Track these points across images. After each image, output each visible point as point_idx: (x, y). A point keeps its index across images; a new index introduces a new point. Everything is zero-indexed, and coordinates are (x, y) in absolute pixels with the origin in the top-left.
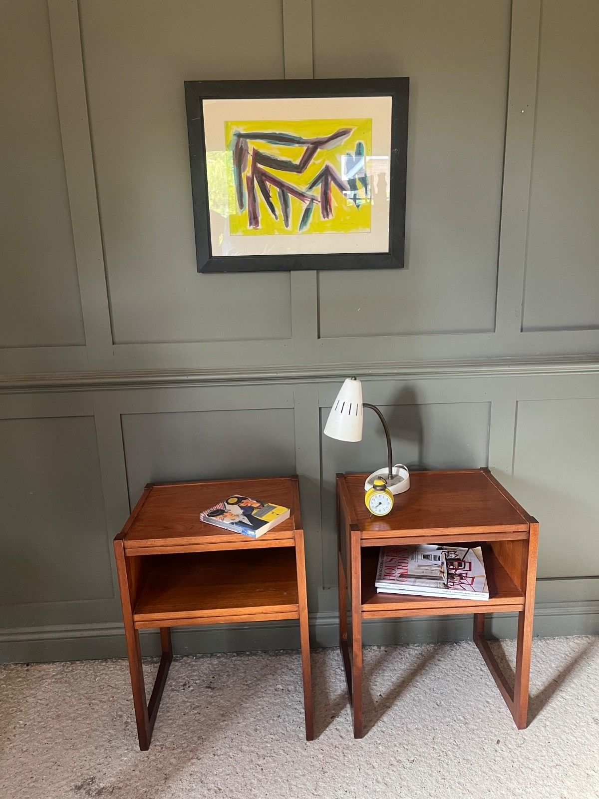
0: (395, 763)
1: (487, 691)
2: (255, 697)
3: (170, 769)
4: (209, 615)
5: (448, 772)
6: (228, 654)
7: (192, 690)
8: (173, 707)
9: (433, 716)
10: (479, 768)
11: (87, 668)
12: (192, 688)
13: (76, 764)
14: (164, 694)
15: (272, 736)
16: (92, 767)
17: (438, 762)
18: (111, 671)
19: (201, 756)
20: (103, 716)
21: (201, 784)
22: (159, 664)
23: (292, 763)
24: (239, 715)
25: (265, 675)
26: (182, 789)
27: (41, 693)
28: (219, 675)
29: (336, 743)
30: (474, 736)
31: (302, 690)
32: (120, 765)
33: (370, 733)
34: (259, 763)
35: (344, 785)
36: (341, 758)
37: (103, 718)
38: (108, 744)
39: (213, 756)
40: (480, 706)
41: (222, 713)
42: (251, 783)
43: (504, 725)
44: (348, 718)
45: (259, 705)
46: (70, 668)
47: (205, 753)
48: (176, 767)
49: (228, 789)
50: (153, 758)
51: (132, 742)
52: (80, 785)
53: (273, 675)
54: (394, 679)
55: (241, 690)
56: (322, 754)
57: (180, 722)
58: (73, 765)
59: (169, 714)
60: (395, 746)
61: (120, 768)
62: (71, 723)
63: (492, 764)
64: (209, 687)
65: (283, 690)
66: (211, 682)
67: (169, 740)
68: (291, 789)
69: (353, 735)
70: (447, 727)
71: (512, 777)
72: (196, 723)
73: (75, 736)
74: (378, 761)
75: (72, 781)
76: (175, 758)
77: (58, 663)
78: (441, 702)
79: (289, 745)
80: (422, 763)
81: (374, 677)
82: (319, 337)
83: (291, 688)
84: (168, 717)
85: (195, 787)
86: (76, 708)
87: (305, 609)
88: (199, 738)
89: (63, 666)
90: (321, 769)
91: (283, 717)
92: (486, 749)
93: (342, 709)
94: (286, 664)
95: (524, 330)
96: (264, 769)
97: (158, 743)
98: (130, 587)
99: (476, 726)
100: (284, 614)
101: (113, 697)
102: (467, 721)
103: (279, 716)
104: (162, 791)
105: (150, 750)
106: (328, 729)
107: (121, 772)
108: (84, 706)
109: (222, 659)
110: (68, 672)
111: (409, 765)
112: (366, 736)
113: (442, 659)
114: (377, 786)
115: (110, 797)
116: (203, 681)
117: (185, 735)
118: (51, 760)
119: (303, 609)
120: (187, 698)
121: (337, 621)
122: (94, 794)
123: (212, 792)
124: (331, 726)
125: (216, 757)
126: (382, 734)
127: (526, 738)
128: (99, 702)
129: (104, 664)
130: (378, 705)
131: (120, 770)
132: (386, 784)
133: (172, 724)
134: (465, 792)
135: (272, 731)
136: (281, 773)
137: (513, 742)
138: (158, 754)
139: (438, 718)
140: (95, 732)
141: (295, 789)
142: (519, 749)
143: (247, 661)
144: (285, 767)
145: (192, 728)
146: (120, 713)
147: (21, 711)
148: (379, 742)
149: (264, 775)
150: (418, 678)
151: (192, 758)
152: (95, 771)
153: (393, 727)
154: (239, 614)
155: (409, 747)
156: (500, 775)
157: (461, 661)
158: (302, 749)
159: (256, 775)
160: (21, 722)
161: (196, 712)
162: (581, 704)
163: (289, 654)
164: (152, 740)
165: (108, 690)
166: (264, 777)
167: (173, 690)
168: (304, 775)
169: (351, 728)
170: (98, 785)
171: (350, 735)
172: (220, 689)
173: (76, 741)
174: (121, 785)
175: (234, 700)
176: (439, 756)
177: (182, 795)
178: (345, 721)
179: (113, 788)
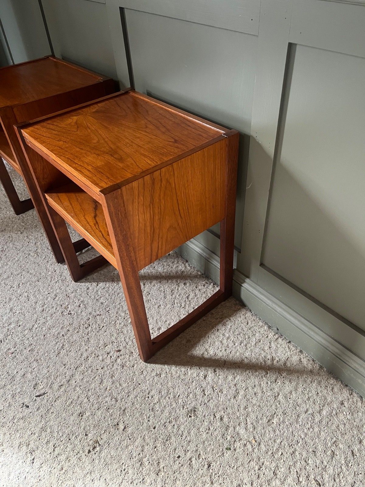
0: (64, 306)
3: (9, 229)
19: (24, 233)
21: (5, 243)
23: (38, 265)
29: (65, 274)
33: (82, 284)
34: (31, 254)
36: (53, 282)
39: (26, 236)
42: (14, 259)
47: (27, 233)
50: (14, 220)
56: (52, 272)
60: (79, 300)
68: (18, 274)
76: (18, 226)
79: (51, 257)
80: (71, 319)
90: (39, 278)
92: (106, 347)
96: (27, 258)
105: (18, 216)
112: (79, 283)
113: (188, 285)
126: (86, 289)
136: (28, 265)
137: (125, 360)
138: (17, 219)
144: (33, 264)
148: (78, 291)
149: (23, 260)
151: (20, 231)
153: (95, 291)
155: (82, 307)
159: (21, 257)
168: (31, 274)
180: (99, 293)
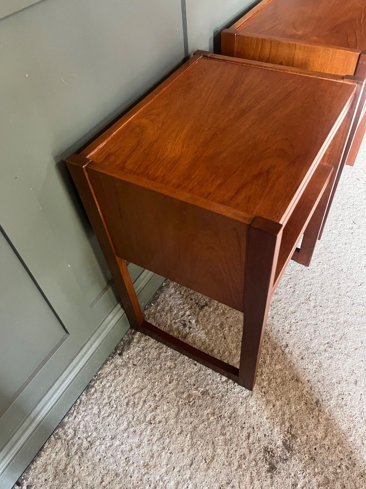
0: (351, 231)
3: (287, 373)
7: (197, 321)
11: (84, 411)
12: (193, 321)
13: (235, 464)
15: (289, 286)
16: (248, 446)
18: (110, 386)
19: (284, 343)
21: (317, 355)
26: (316, 371)
37: (181, 415)
38: (224, 420)
39: (288, 334)
42: (332, 319)
46: (71, 431)
47: (283, 339)
48: (288, 367)
49: (331, 337)
50: (265, 383)
52: (268, 466)
56: (323, 264)
57: (232, 345)
58: (236, 468)
59: (216, 351)
60: (337, 224)
61: (265, 417)
62: (166, 453)
64: (202, 307)
66: (198, 304)
73: (191, 452)
74: (345, 238)
75: (259, 473)
76: (275, 365)
77: (47, 444)
79: (304, 280)
85: (318, 361)
86: (146, 440)
89: (59, 439)
92: (361, 187)
96: (321, 305)
101: (155, 395)
104: (311, 389)
107: (270, 419)
108: (148, 432)
110: (74, 436)
111: (356, 225)
115: (299, 439)
116: (190, 308)
120: (203, 329)
122: (288, 455)
123: (329, 349)
125: (291, 332)
128: (153, 413)
131: (267, 419)
133: (230, 353)
137: (361, 174)
138: (263, 377)
140: (198, 429)
144: (325, 291)
152: (257, 444)
158: (313, 273)
166: (329, 308)
170: (278, 447)
173: (199, 454)
174: (287, 425)
177: (322, 374)
179: (288, 432)
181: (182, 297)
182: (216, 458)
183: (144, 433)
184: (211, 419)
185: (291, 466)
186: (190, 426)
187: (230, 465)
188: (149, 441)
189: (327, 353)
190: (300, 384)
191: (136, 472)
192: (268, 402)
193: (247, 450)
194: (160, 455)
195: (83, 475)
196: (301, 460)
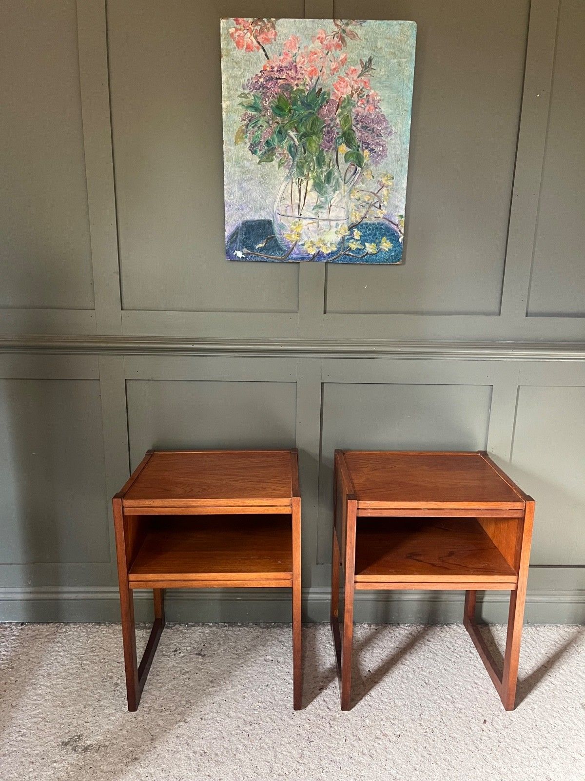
0: (381, 736)
1: (476, 673)
2: (244, 666)
3: (158, 730)
4: (203, 579)
5: (434, 748)
6: (220, 624)
7: (183, 657)
8: (163, 671)
9: (421, 693)
10: (466, 746)
11: (80, 630)
12: (182, 654)
13: (64, 721)
14: (155, 659)
15: (260, 704)
16: (80, 724)
17: (424, 738)
18: (104, 634)
19: (189, 720)
20: (93, 676)
21: (187, 747)
22: (151, 630)
23: (278, 731)
24: (228, 682)
25: (255, 645)
26: (168, 750)
27: (33, 651)
28: (210, 643)
29: (323, 714)
30: (460, 715)
31: (291, 662)
32: (108, 724)
33: (357, 707)
34: (246, 729)
35: (330, 755)
36: (327, 729)
37: (93, 678)
38: (97, 703)
39: (200, 720)
40: (468, 687)
41: (211, 679)
42: (237, 748)
43: (492, 706)
44: (335, 691)
45: (248, 674)
46: (64, 630)
47: (192, 717)
48: (163, 729)
49: (213, 753)
50: (140, 718)
51: (121, 702)
52: (67, 741)
53: (263, 646)
54: (384, 656)
55: (231, 658)
56: (309, 723)
57: (169, 686)
58: (61, 722)
59: (158, 678)
60: (382, 720)
61: (108, 727)
62: (62, 681)
63: (478, 743)
64: (200, 654)
65: (272, 661)
66: (202, 650)
67: (158, 702)
68: (276, 756)
69: (340, 708)
70: (434, 704)
71: (498, 757)
72: (185, 688)
73: (65, 694)
74: (364, 733)
75: (59, 737)
76: (162, 720)
77: (52, 624)
78: (429, 681)
79: (276, 713)
80: (408, 738)
81: (364, 653)
82: (325, 312)
83: (281, 659)
84: (158, 680)
85: (180, 749)
86: (67, 667)
87: (299, 577)
88: (188, 702)
89: (57, 627)
90: (307, 738)
91: (271, 686)
92: (472, 728)
93: (330, 681)
94: (276, 636)
95: (528, 315)
96: (250, 735)
97: (146, 705)
98: (127, 546)
99: (463, 705)
100: (278, 581)
101: (104, 659)
102: (455, 700)
103: (268, 685)
104: (148, 751)
105: (138, 711)
106: (315, 700)
107: (108, 730)
108: (75, 666)
109: (213, 629)
110: (61, 633)
111: (394, 739)
112: (353, 709)
113: (432, 640)
114: (363, 757)
115: (96, 754)
116: (194, 648)
117: (173, 699)
118: (40, 716)
119: (297, 578)
120: (177, 663)
121: (329, 597)
122: (80, 750)
123: (198, 755)
124: (319, 698)
125: (203, 721)
126: (370, 707)
127: (512, 719)
128: (90, 663)
129: (97, 627)
130: (367, 680)
132: (371, 757)
133: (161, 687)
134: (450, 768)
135: (260, 699)
136: (267, 740)
137: (499, 723)
138: (146, 715)
139: (425, 695)
140: (84, 691)
141: (280, 756)
142: (506, 730)
143: (238, 631)
144: (272, 734)
145: (181, 692)
146: (110, 674)
147: (13, 667)
148: (366, 715)
149: (250, 741)
150: (407, 657)
151: (179, 721)
152: (83, 729)
153: (380, 702)
154: (232, 579)
155: (396, 722)
156: (486, 754)
157: (451, 642)
158: (289, 718)
159: (242, 740)
160: (12, 678)
161: (186, 677)
162: (570, 690)
163: (280, 627)
164: (141, 701)
165: (100, 652)
166: (249, 743)
167: (164, 655)
168: (289, 743)
169: (339, 701)
170: (84, 742)
171: (337, 707)
172: (210, 656)
173: (65, 699)
174: (107, 743)
175: (224, 668)
176: (426, 732)
177: (167, 756)
178: (333, 692)
179: (100, 746)
180: (386, 700)
181: (203, 639)
182: (65, 708)
183: (72, 664)
184: (96, 696)
185: (70, 755)
186: (86, 686)
187: (62, 718)
188: (68, 669)
189: (193, 754)
190: (149, 742)
191: (43, 671)
192: (123, 725)
193: (75, 725)
194: (59, 678)
195: (35, 648)
196: (78, 760)
